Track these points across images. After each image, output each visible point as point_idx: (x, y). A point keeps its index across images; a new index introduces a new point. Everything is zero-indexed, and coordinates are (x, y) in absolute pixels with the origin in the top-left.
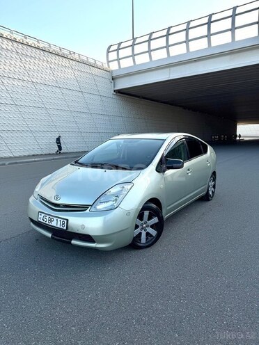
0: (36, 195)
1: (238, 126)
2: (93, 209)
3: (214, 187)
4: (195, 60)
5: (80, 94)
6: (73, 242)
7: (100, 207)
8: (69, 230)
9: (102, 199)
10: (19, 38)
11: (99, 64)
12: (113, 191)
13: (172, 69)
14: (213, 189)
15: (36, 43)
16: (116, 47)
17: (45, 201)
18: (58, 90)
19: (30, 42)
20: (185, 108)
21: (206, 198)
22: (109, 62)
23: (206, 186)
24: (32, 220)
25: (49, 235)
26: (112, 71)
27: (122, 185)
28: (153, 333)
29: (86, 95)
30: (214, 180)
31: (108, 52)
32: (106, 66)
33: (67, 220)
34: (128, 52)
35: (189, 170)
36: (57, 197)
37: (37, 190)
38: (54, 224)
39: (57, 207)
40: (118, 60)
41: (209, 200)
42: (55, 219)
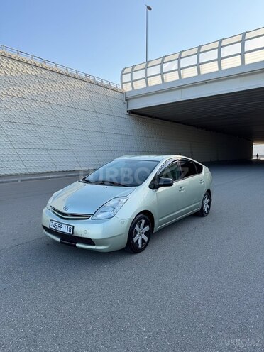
0: (49, 206)
1: (254, 146)
2: (94, 218)
3: (209, 204)
4: (206, 82)
5: (94, 115)
6: (78, 245)
7: (100, 216)
8: (75, 235)
9: (102, 210)
10: (38, 62)
11: (113, 85)
12: (111, 203)
13: (183, 90)
14: (208, 206)
15: (54, 66)
16: (129, 70)
17: (56, 211)
18: (73, 110)
19: (49, 66)
20: (197, 127)
21: (200, 214)
22: (122, 84)
23: (200, 203)
24: (45, 227)
25: (58, 240)
26: (126, 93)
27: (119, 199)
28: (131, 308)
29: (100, 116)
30: (209, 197)
31: (122, 74)
32: (120, 87)
33: (73, 227)
34: (141, 74)
35: (181, 187)
36: (66, 208)
37: (50, 202)
38: (62, 230)
39: (65, 216)
40: (132, 81)
41: (204, 216)
42: (64, 226)
